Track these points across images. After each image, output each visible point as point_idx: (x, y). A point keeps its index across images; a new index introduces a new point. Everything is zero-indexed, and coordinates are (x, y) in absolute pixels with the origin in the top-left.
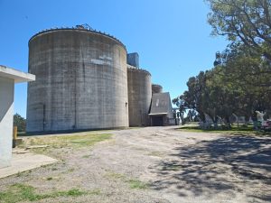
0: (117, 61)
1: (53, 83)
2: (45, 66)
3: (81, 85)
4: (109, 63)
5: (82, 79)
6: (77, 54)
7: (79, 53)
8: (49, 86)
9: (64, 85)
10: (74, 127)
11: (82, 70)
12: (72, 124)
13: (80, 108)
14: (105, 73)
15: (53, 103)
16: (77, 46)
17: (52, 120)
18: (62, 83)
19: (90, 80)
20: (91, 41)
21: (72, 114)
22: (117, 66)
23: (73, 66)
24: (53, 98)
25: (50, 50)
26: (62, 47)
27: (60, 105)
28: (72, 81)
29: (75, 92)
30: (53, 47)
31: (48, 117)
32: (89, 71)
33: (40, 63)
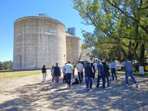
0: (60, 33)
1: (25, 45)
2: (21, 36)
3: (40, 46)
4: (54, 34)
5: (40, 43)
6: (37, 29)
7: (38, 29)
8: (23, 46)
9: (30, 46)
10: (36, 67)
11: (40, 38)
12: (35, 66)
13: (39, 58)
14: (52, 40)
15: (25, 55)
16: (37, 26)
17: (25, 64)
18: (29, 45)
19: (44, 43)
20: (45, 23)
21: (35, 61)
22: (59, 36)
23: (35, 36)
24: (25, 53)
25: (23, 28)
26: (30, 26)
27: (28, 56)
28: (34, 44)
29: (36, 49)
30: (25, 26)
31: (23, 62)
32: (44, 38)
33: (19, 35)
